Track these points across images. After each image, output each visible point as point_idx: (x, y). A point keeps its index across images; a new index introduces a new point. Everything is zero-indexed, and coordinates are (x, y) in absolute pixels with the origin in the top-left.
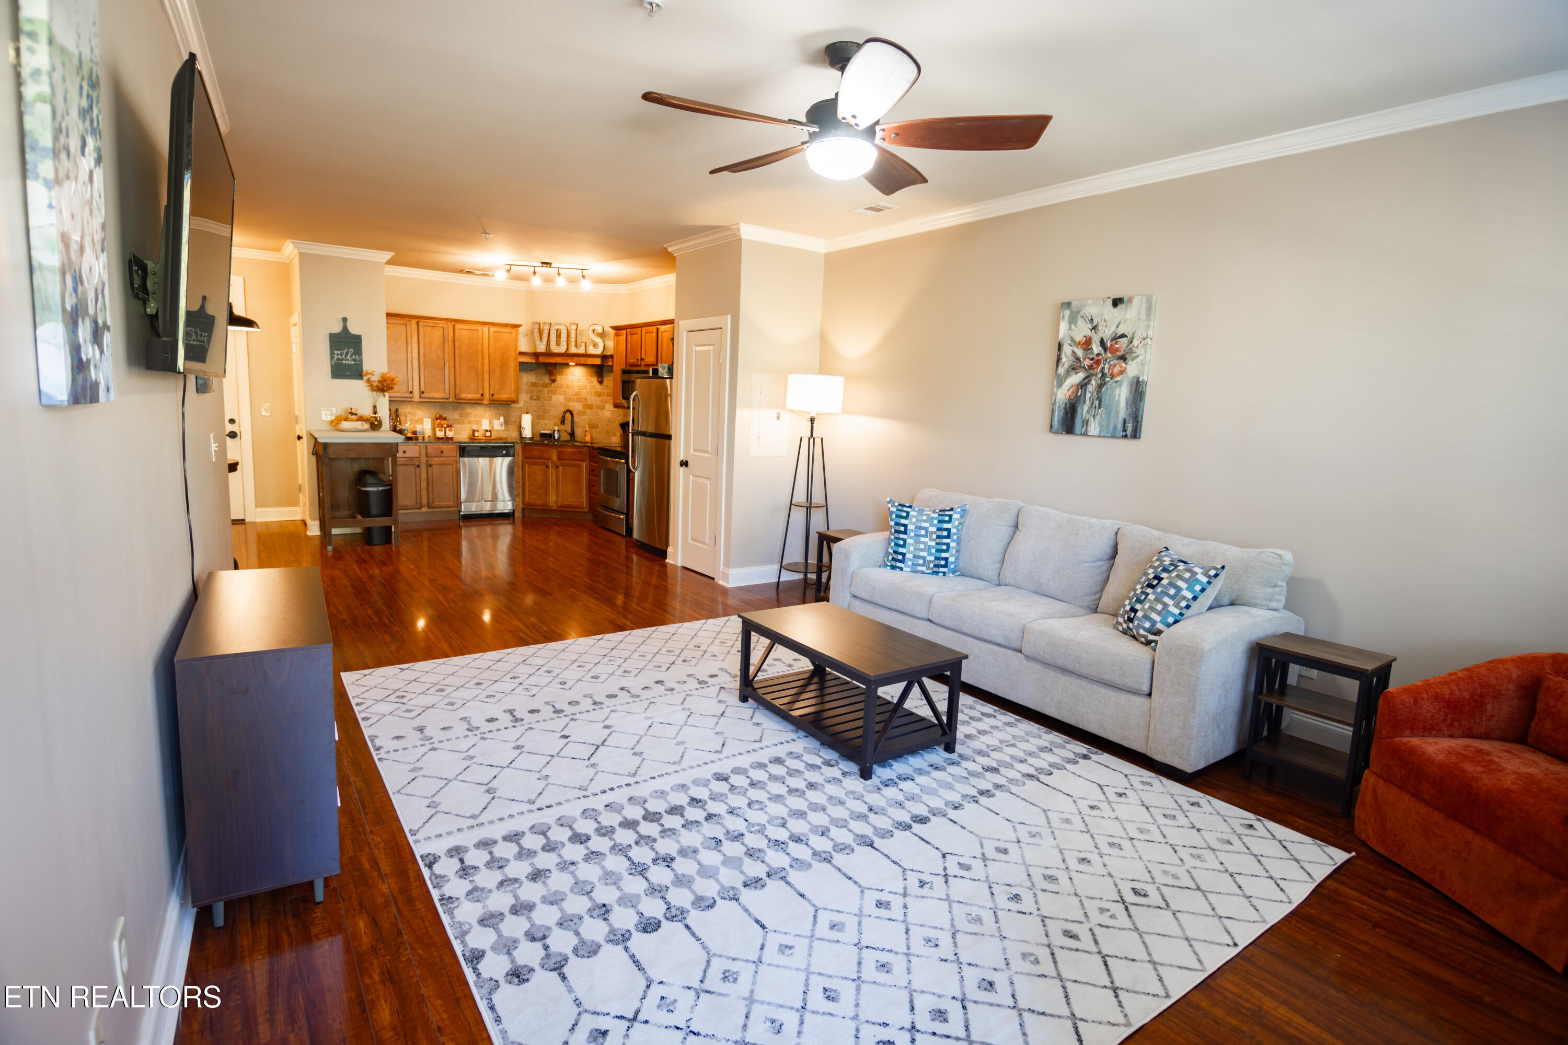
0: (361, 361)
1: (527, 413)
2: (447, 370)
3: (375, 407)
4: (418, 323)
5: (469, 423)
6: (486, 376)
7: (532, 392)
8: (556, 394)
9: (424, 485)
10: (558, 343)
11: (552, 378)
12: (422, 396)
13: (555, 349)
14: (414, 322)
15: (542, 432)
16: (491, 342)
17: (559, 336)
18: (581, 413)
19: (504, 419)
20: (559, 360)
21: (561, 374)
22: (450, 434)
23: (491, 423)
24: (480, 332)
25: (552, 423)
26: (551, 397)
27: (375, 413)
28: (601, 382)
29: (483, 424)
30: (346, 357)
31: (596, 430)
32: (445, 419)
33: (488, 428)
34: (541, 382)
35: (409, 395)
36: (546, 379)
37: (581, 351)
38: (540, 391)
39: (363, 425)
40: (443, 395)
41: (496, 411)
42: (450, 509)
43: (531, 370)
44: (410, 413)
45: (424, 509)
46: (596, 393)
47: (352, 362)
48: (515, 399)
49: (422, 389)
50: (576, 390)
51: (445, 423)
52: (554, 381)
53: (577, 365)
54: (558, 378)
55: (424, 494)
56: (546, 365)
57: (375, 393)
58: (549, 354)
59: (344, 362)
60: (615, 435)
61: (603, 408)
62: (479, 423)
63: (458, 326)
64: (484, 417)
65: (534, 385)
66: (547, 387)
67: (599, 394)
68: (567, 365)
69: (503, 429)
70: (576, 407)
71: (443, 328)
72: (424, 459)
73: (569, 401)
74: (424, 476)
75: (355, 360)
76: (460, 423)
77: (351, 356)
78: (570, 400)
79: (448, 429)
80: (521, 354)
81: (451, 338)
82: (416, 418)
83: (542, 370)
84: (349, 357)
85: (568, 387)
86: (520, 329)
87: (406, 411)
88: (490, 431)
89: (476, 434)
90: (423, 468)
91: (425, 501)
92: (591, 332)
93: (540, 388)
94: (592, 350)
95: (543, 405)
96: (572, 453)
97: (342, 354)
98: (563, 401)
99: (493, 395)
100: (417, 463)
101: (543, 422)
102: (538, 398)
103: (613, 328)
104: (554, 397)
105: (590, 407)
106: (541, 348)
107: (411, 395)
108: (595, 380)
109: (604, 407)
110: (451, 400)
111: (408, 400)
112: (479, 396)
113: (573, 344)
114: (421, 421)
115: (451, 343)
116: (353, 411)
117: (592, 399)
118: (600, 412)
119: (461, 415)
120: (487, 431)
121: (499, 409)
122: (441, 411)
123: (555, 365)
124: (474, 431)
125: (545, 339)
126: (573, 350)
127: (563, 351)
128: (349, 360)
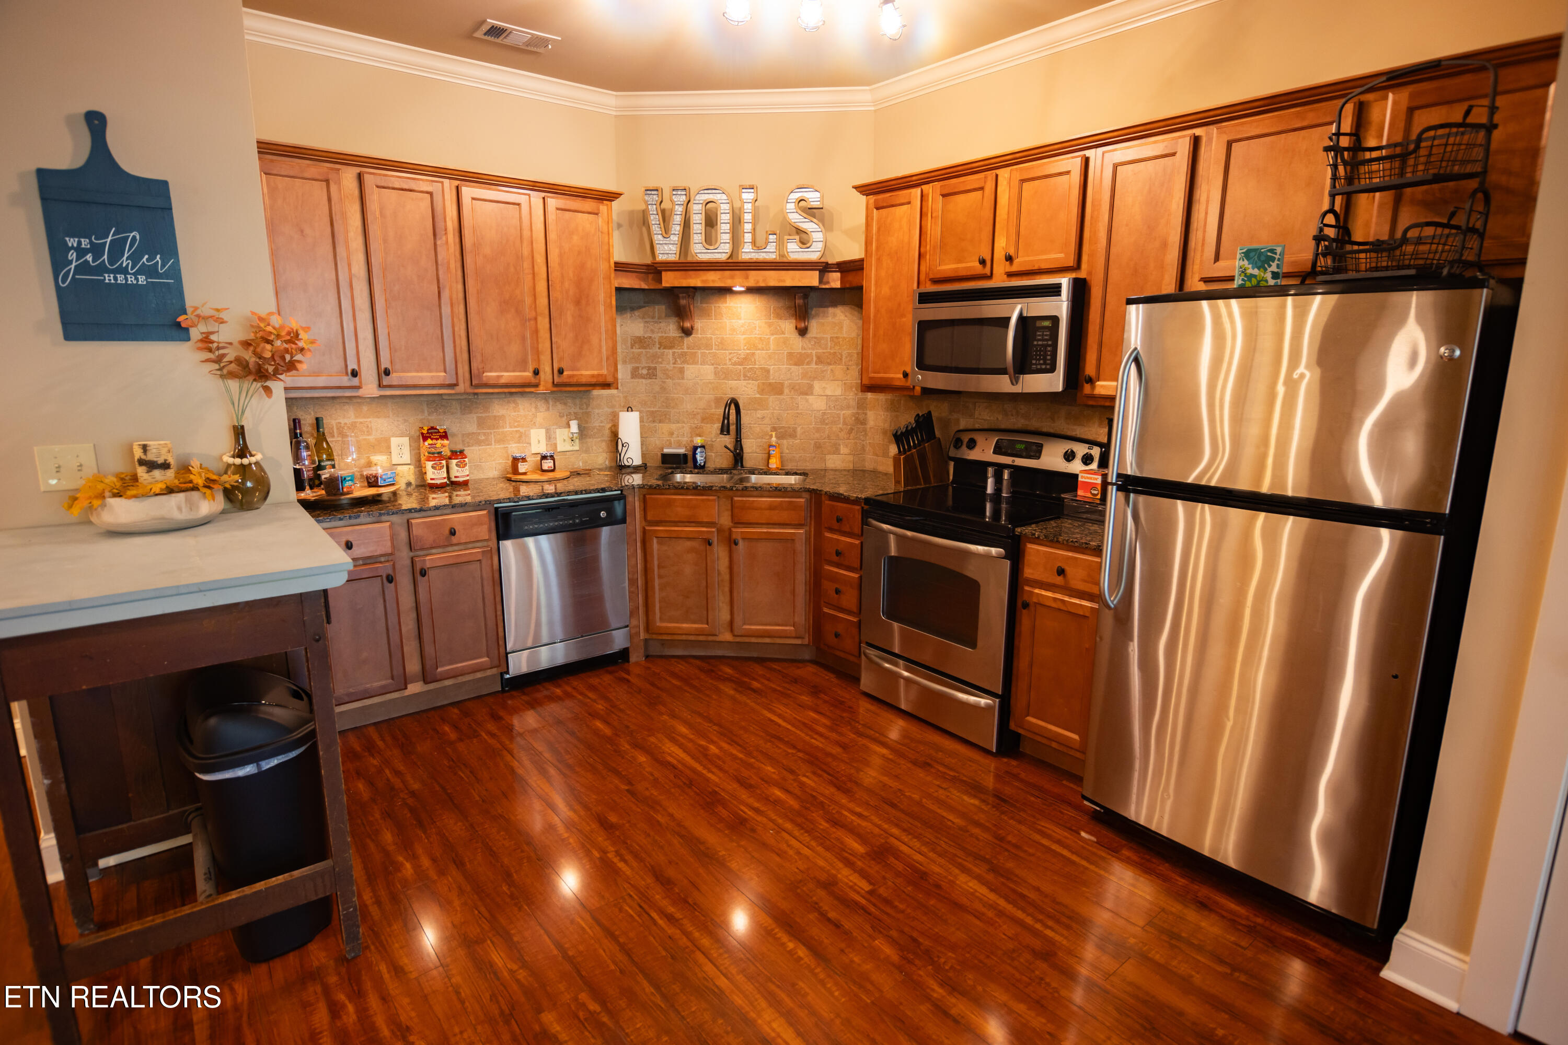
0: (175, 273)
1: (629, 409)
2: (446, 310)
3: (239, 432)
4: (360, 177)
5: (502, 440)
6: (543, 323)
7: (636, 358)
8: (696, 363)
9: (409, 625)
10: (709, 240)
11: (687, 325)
12: (386, 381)
13: (700, 252)
14: (348, 176)
15: (666, 451)
16: (552, 236)
17: (711, 222)
18: (759, 404)
19: (579, 426)
20: (713, 279)
21: (706, 314)
22: (459, 473)
23: (549, 437)
24: (525, 208)
25: (687, 428)
26: (682, 371)
27: (243, 452)
28: (803, 332)
29: (533, 441)
30: (114, 258)
31: (791, 441)
32: (445, 436)
33: (543, 449)
34: (656, 336)
35: (346, 381)
36: (671, 328)
37: (770, 253)
38: (655, 357)
39: (192, 506)
40: (439, 376)
41: (560, 407)
42: (479, 675)
43: (633, 309)
44: (353, 426)
45: (415, 688)
46: (790, 355)
47: (142, 280)
48: (610, 379)
49: (385, 364)
50: (743, 353)
51: (444, 446)
52: (687, 332)
53: (751, 290)
54: (699, 324)
55: (411, 648)
56: (673, 294)
57: (233, 384)
58: (686, 266)
59: (109, 278)
60: (836, 451)
61: (807, 391)
62: (523, 438)
63: (468, 192)
64: (534, 425)
65: (640, 342)
66: (671, 348)
67: (798, 360)
68: (726, 291)
69: (577, 448)
70: (745, 390)
71: (431, 194)
72: (404, 555)
73: (726, 378)
74: (407, 601)
75: (150, 271)
76: (479, 443)
77: (135, 258)
78: (727, 375)
79: (454, 462)
80: (620, 267)
81: (451, 224)
82: (371, 438)
83: (660, 309)
84: (125, 261)
85: (722, 344)
86: (615, 204)
87: (343, 421)
88: (552, 457)
89: (522, 468)
90: (404, 581)
91: (413, 666)
92: (791, 206)
93: (656, 349)
94: (795, 252)
95: (663, 389)
96: (772, 508)
97: (97, 250)
98: (711, 377)
99: (561, 372)
100: (384, 569)
101: (665, 428)
102: (652, 374)
103: (865, 189)
104: (691, 371)
105: (777, 389)
106: (667, 250)
107: (355, 381)
108: (788, 326)
109: (811, 387)
110: (461, 388)
111: (348, 393)
112: (528, 374)
113: (748, 237)
114: (384, 446)
115: (452, 237)
116: (151, 457)
117: (781, 371)
118: (800, 399)
119: (481, 423)
120: (544, 457)
121: (565, 404)
122: (433, 417)
123: (692, 291)
124: (516, 460)
125: (677, 229)
126: (747, 253)
127: (723, 257)
128: (124, 271)
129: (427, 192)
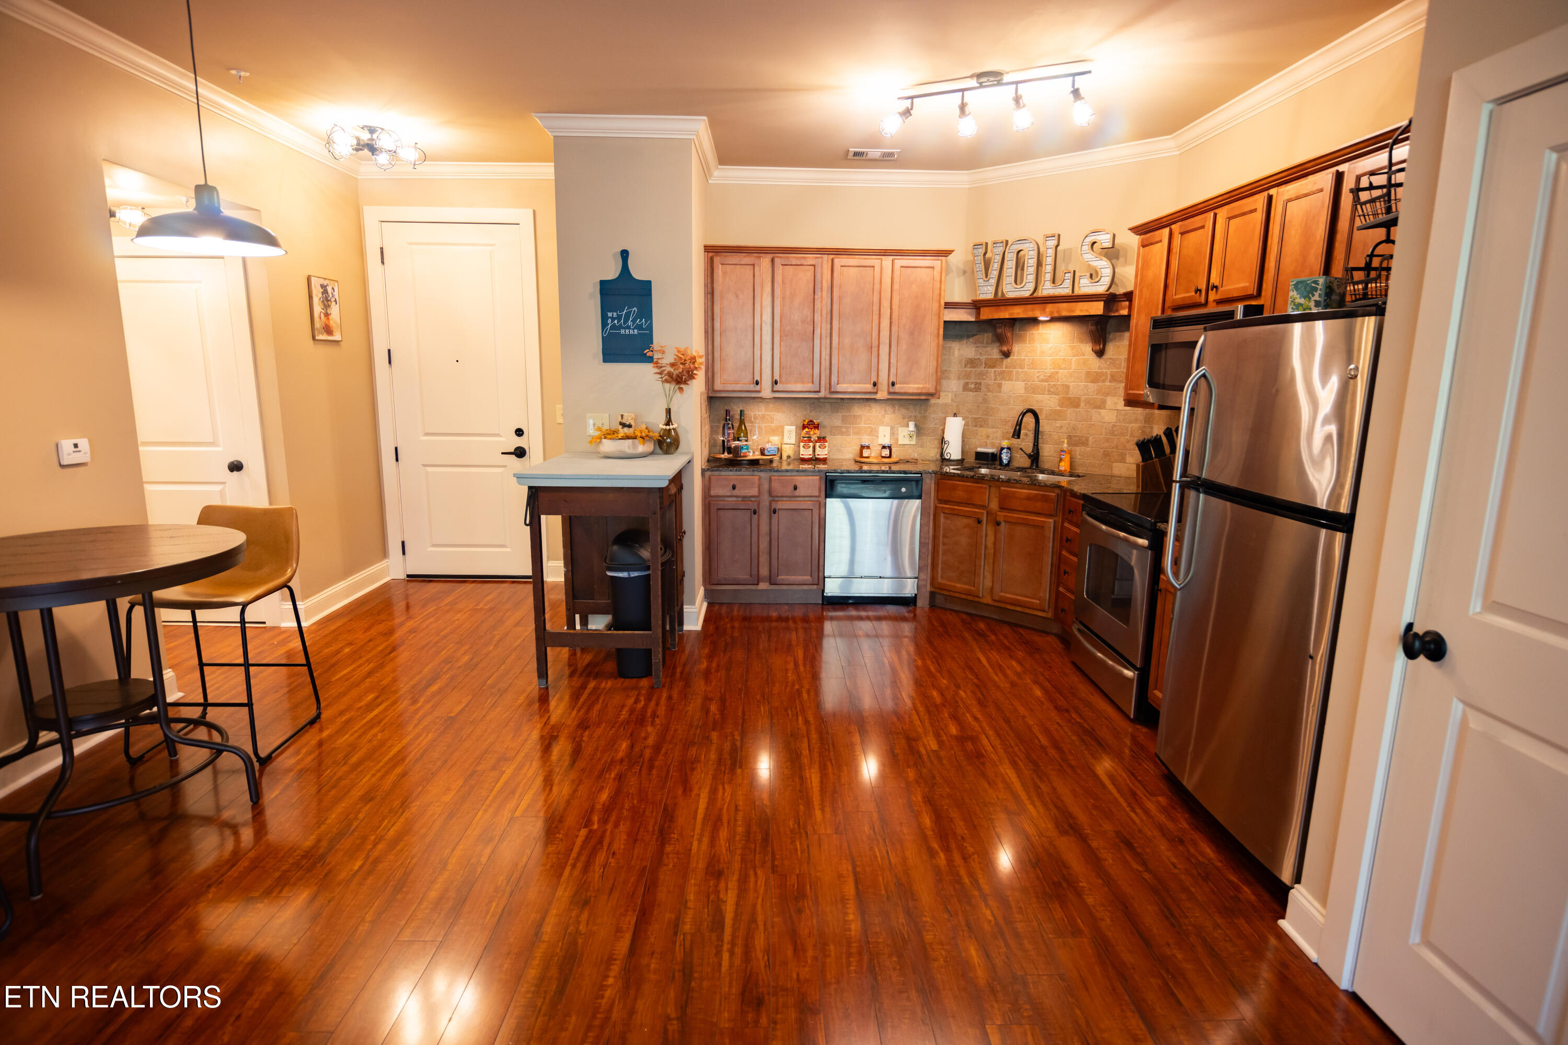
0: (650, 328)
1: (955, 415)
2: (817, 342)
3: (669, 411)
4: (773, 260)
5: (858, 433)
6: (884, 350)
7: (967, 376)
8: (1010, 380)
9: (764, 544)
10: (1018, 279)
11: (1005, 349)
12: (776, 388)
13: (1011, 290)
14: (765, 261)
15: (979, 450)
16: (896, 287)
17: (1020, 265)
18: (1056, 415)
19: (916, 426)
20: (1018, 312)
21: (1021, 339)
22: (821, 453)
23: (893, 433)
24: (877, 269)
25: (999, 433)
26: (1000, 386)
27: (669, 422)
28: (1100, 353)
29: (881, 434)
30: (626, 321)
31: (1083, 448)
32: (817, 427)
33: (887, 442)
34: (983, 358)
35: (752, 387)
36: (994, 352)
37: (1064, 290)
38: (981, 375)
39: (634, 447)
40: (809, 386)
41: (904, 411)
42: (805, 587)
43: (968, 337)
44: (763, 417)
45: (763, 586)
46: (1088, 374)
47: (636, 331)
48: (932, 390)
49: (777, 377)
50: (1049, 371)
51: (815, 434)
52: (1007, 355)
53: (1053, 320)
54: (1016, 348)
55: (764, 559)
56: (992, 324)
57: (667, 385)
58: (1000, 302)
59: (622, 331)
60: (1123, 460)
61: (1101, 405)
62: (873, 433)
63: (839, 261)
64: (882, 424)
65: (972, 363)
66: (993, 367)
67: (1095, 378)
68: (1034, 321)
69: (913, 442)
70: (1046, 403)
71: (814, 266)
72: (766, 499)
73: (1034, 393)
74: (764, 528)
75: (639, 327)
76: (842, 434)
77: (634, 321)
78: (1034, 390)
79: (818, 444)
80: (949, 305)
81: (826, 284)
82: (773, 425)
83: (988, 336)
84: (630, 323)
85: (1033, 364)
86: (951, 257)
87: (757, 413)
88: (890, 448)
89: (866, 453)
90: (764, 515)
91: (764, 572)
92: (1086, 248)
93: (982, 369)
94: (1086, 287)
95: (985, 400)
96: (1029, 498)
97: (619, 318)
98: (1022, 391)
99: (893, 384)
100: (754, 506)
101: (983, 431)
102: (978, 388)
103: (1137, 230)
104: (1007, 386)
105: (1074, 403)
106: (987, 292)
107: (758, 388)
108: (1087, 349)
109: (1104, 402)
110: (822, 394)
111: (754, 395)
112: (869, 387)
113: (1048, 277)
114: (779, 431)
115: (826, 294)
116: (624, 421)
117: (1080, 388)
118: (1094, 412)
119: (844, 420)
120: (884, 447)
121: (908, 409)
122: (813, 414)
123: (1013, 322)
124: (862, 447)
125: (994, 273)
126: (1047, 290)
127: (1027, 294)
128: (628, 328)
129: (812, 265)
